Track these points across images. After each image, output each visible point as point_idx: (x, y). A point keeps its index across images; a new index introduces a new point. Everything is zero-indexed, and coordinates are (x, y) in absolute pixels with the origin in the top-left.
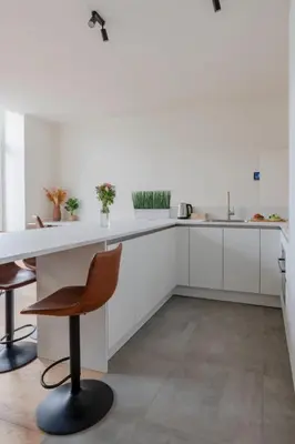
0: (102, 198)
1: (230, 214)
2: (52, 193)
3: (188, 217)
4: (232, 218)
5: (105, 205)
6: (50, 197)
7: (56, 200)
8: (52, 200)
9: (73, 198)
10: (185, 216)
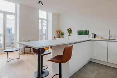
0: (69, 32)
4: (111, 38)
6: (57, 32)
9: (63, 32)
10: (94, 37)
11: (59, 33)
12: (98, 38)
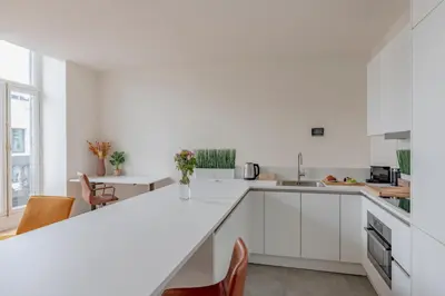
1: (300, 175)
2: (94, 145)
3: (256, 177)
4: (302, 179)
5: (185, 175)
6: (93, 150)
7: (100, 154)
8: (96, 153)
9: (119, 151)
10: (252, 176)
11: (104, 155)
12: (268, 178)
